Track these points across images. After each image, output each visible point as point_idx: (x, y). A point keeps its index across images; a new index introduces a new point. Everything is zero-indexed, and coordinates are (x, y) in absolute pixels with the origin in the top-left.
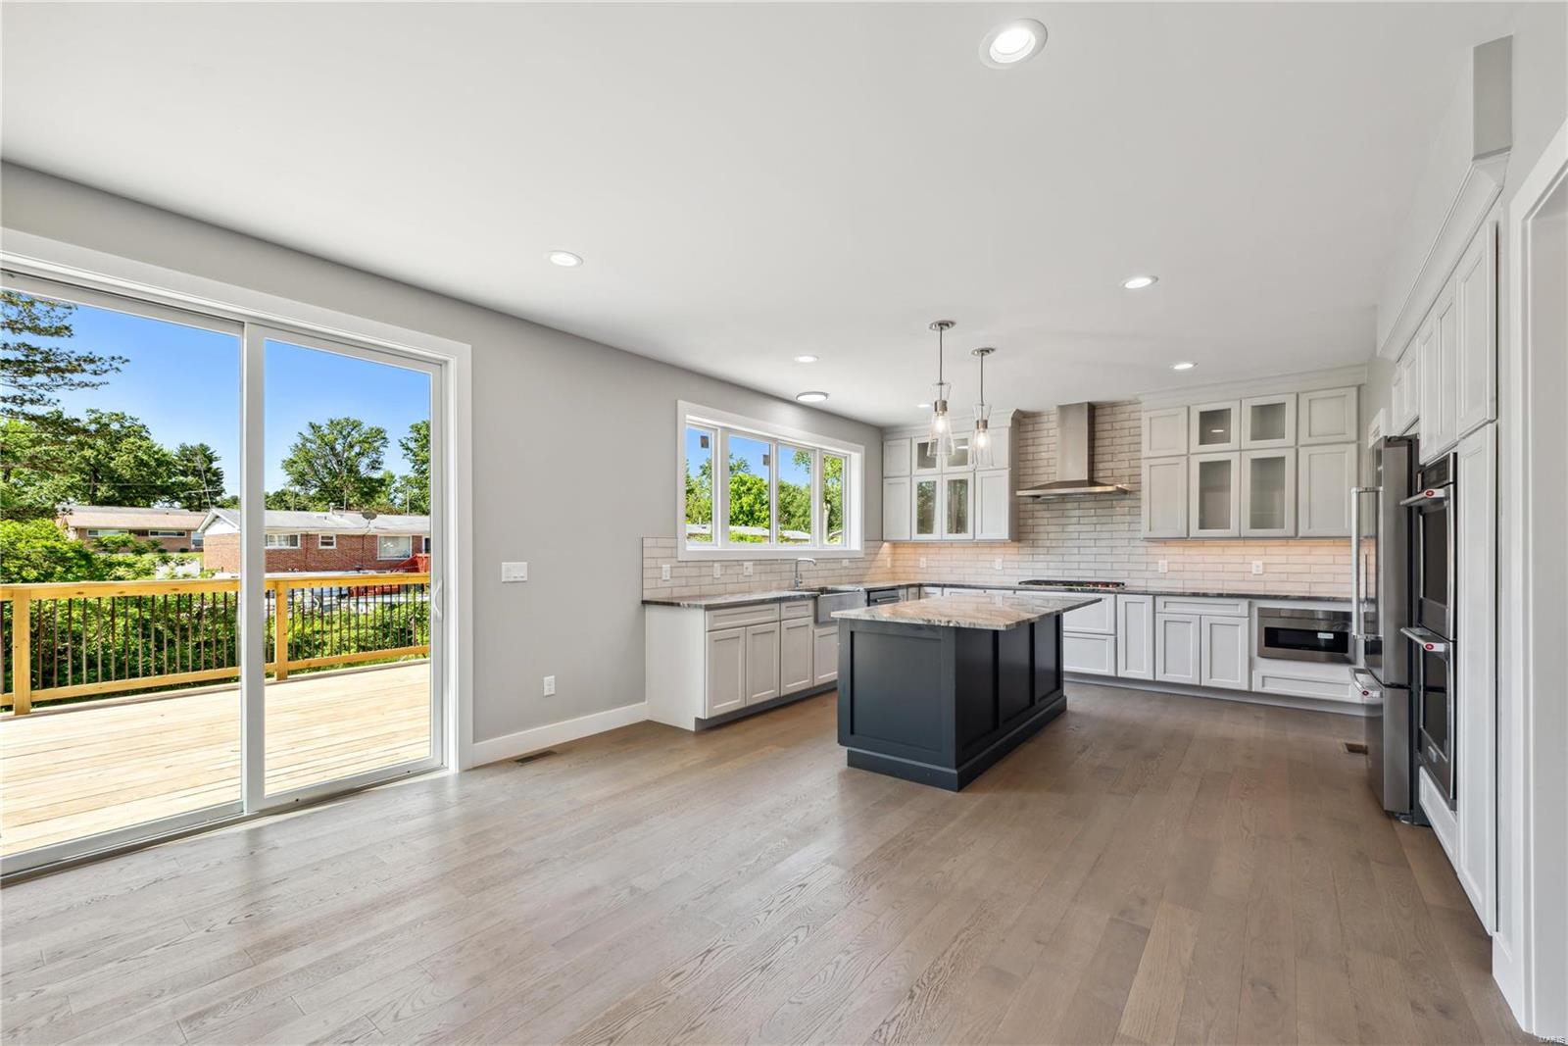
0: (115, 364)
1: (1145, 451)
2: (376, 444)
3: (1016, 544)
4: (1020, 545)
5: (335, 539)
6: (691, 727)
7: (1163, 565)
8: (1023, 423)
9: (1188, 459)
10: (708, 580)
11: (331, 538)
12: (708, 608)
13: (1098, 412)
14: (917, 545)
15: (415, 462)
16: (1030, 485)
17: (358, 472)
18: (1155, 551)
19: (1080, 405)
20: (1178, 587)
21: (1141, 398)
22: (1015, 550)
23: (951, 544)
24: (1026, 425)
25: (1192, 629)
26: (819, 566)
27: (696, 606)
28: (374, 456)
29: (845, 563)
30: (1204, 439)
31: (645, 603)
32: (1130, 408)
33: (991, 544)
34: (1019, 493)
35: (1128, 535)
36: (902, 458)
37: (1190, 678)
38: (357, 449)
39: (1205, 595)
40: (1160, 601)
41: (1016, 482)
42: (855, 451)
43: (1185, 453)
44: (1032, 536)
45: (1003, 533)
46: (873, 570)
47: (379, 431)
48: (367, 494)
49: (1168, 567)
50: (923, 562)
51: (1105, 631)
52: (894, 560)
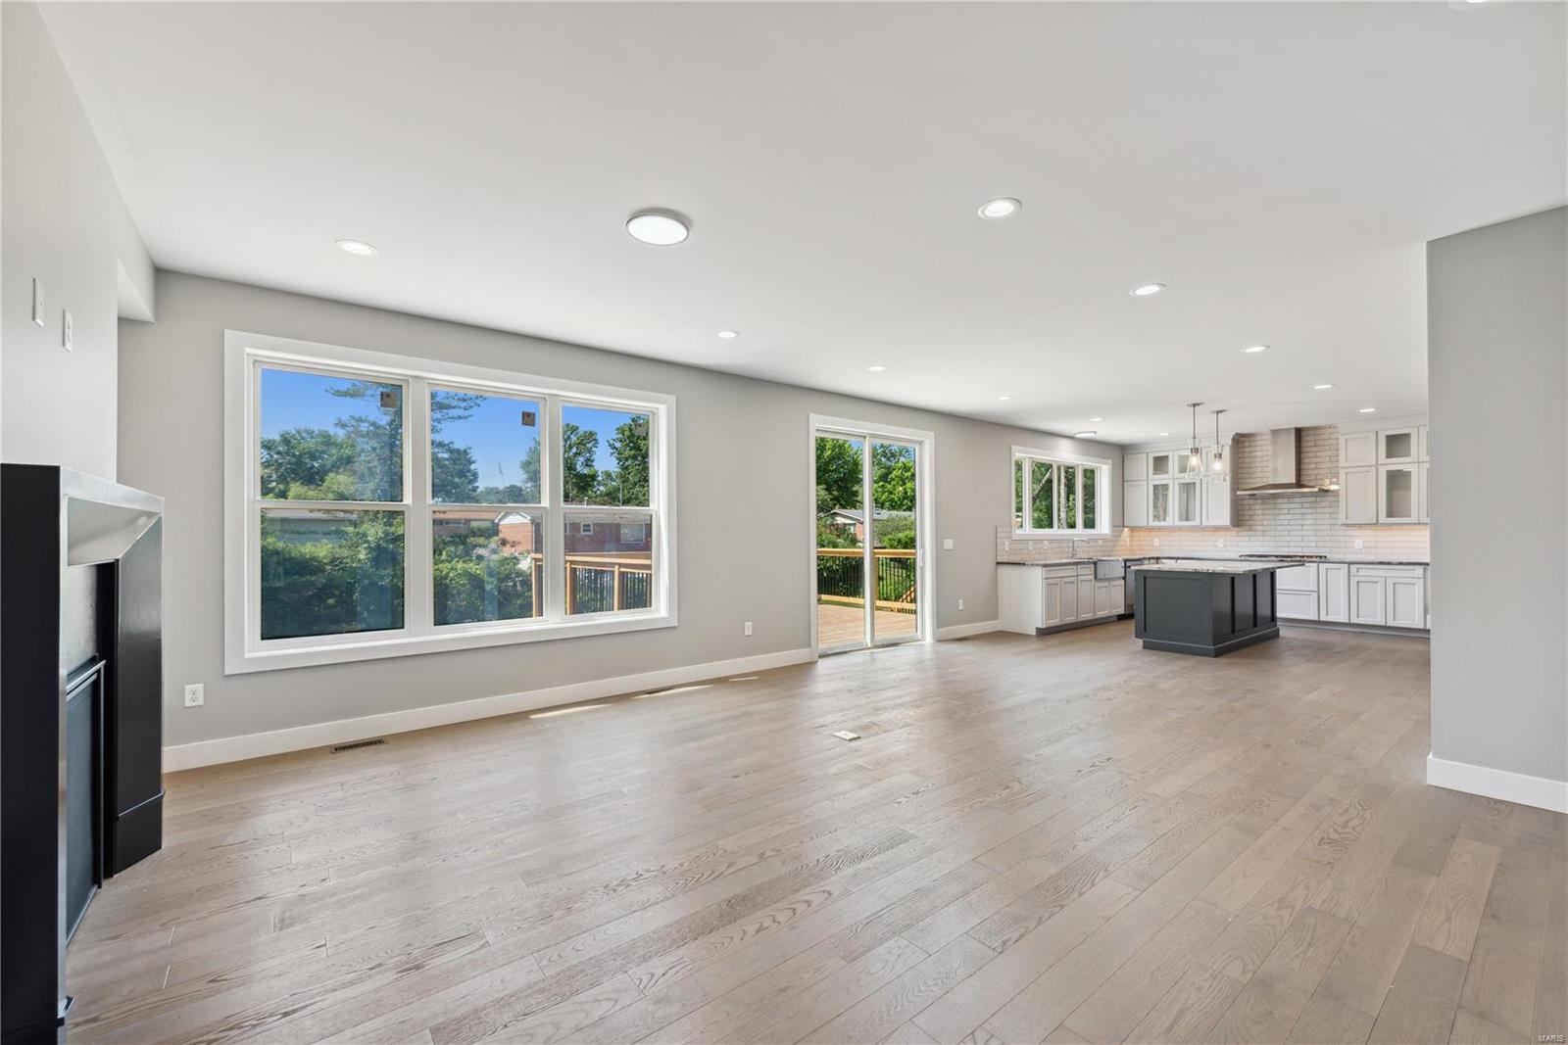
0: (478, 401)
1: (1342, 462)
2: (589, 445)
3: (1235, 529)
4: (1239, 529)
5: (592, 527)
6: (1033, 632)
7: (1358, 543)
8: (1240, 441)
9: (1377, 469)
10: (1026, 551)
11: (589, 526)
12: (1045, 566)
13: (1303, 434)
14: (1151, 529)
15: (620, 460)
16: (1247, 487)
17: (575, 469)
18: (1349, 533)
19: (1288, 430)
20: (1372, 558)
21: (1339, 426)
22: (1235, 533)
23: (1181, 529)
24: (1243, 442)
25: (1380, 587)
26: (1090, 544)
27: (1037, 565)
28: (588, 455)
29: (1100, 542)
30: (1389, 455)
31: (998, 563)
32: (1330, 431)
33: (1217, 529)
34: (1238, 493)
35: (1329, 522)
36: (1141, 468)
37: (1378, 620)
38: (574, 450)
39: (1389, 563)
40: (1353, 568)
41: (1236, 484)
42: (1105, 464)
43: (1374, 463)
44: (1250, 523)
45: (1225, 519)
46: (1117, 548)
47: (591, 434)
48: (582, 487)
49: (1361, 544)
50: (1156, 542)
51: (1311, 589)
52: (1131, 541)
